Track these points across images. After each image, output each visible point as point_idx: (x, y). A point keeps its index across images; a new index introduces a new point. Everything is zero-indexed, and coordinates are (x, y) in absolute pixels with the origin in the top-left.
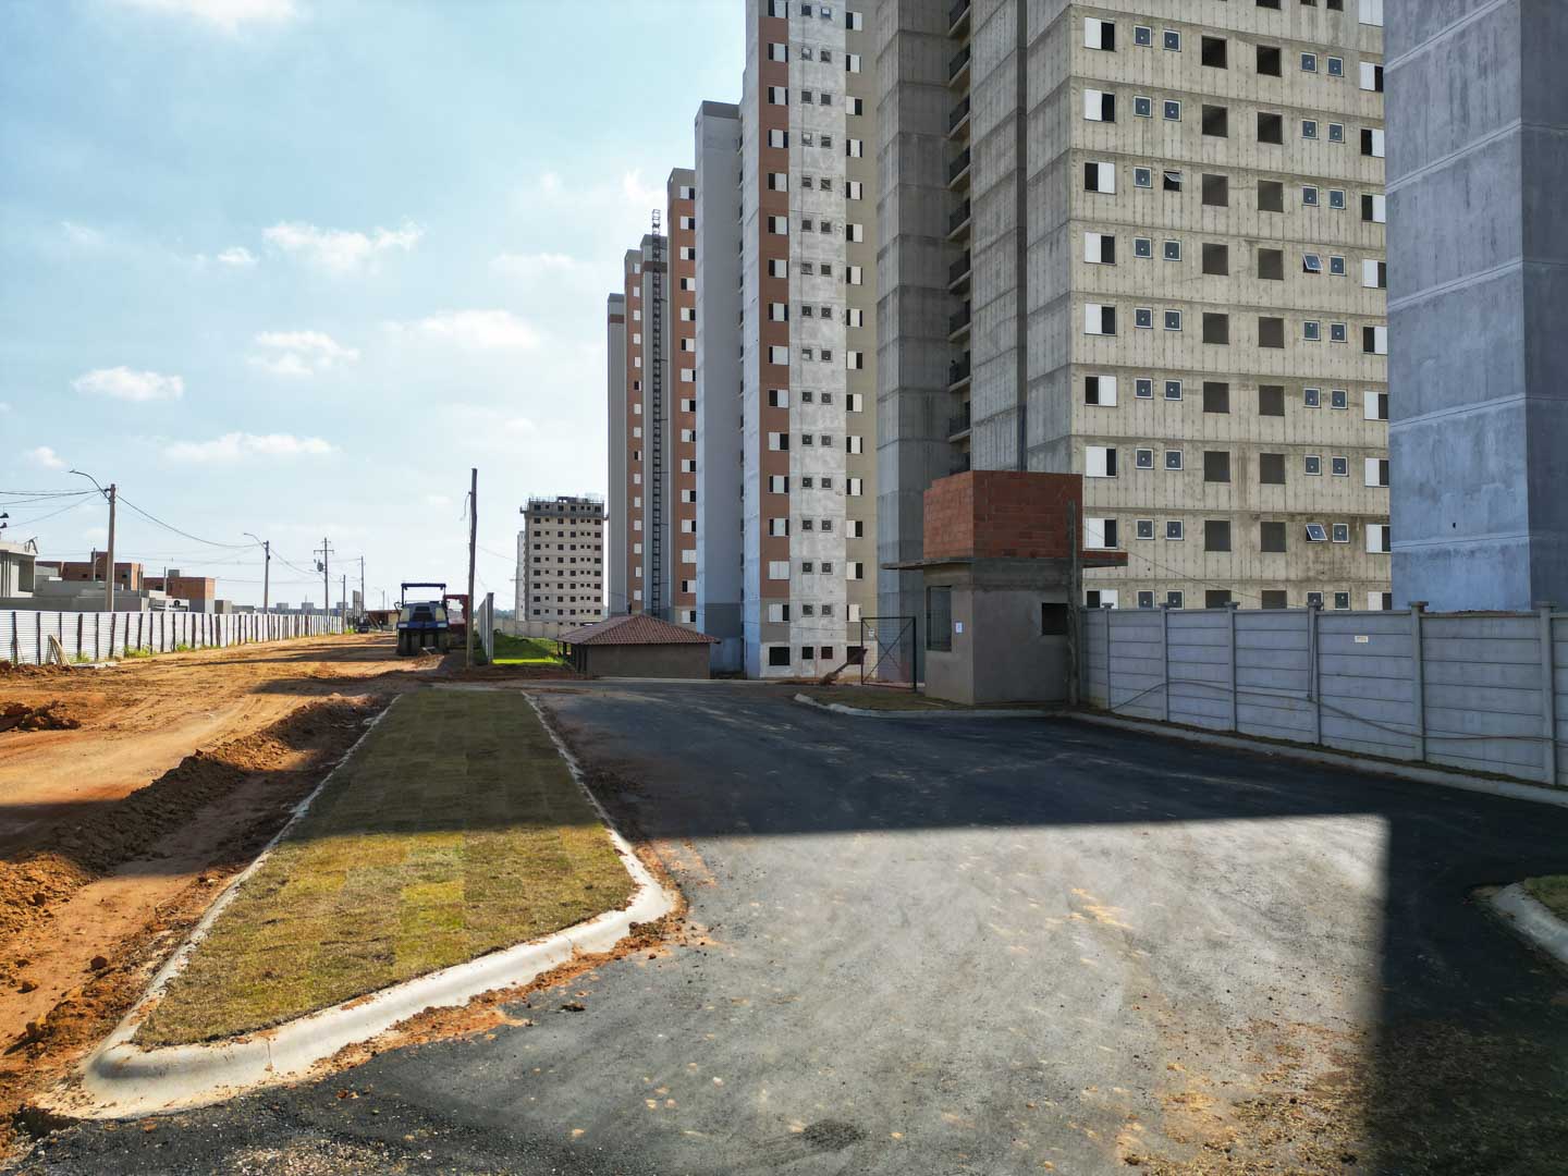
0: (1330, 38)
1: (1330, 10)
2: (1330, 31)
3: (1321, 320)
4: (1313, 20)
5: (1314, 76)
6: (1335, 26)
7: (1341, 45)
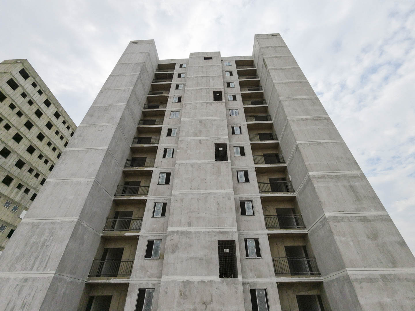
0: (19, 200)
1: (24, 193)
2: (20, 199)
4: (17, 194)
5: (6, 209)
6: (22, 198)
7: (21, 203)
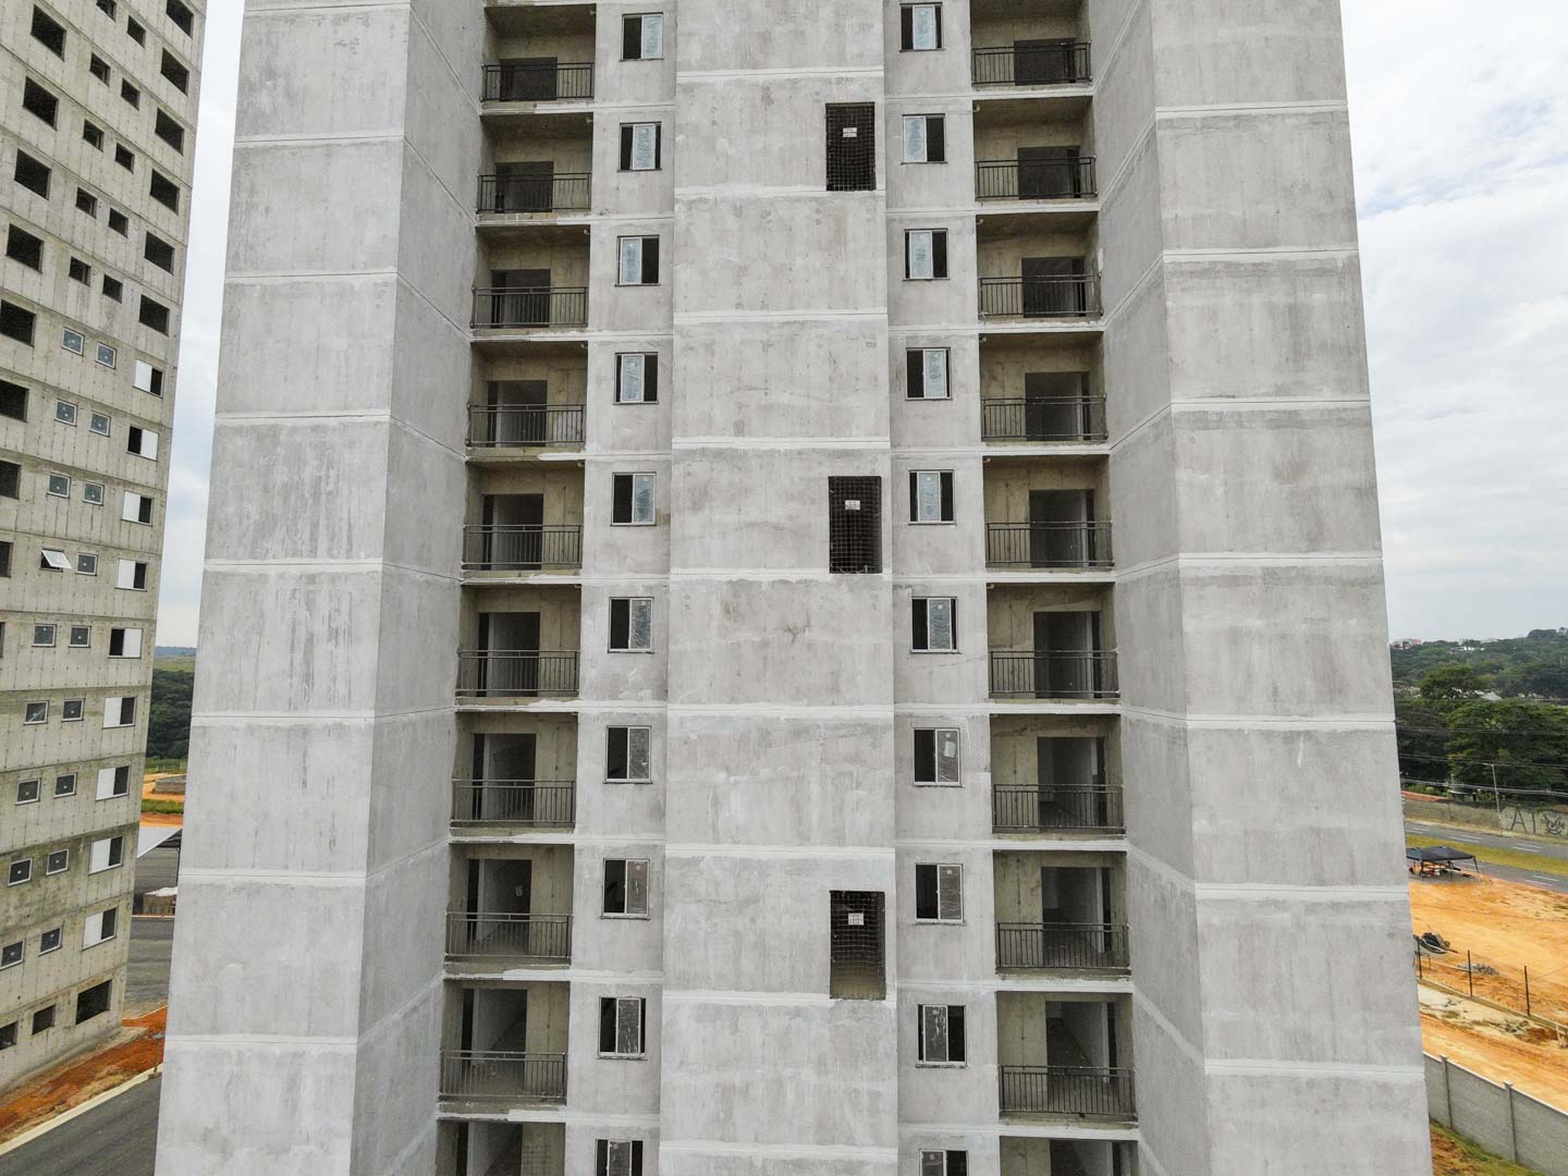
0: (103, 324)
1: (106, 297)
2: (105, 320)
3: (59, 624)
4: (83, 298)
5: (78, 358)
6: (111, 316)
7: (116, 336)
